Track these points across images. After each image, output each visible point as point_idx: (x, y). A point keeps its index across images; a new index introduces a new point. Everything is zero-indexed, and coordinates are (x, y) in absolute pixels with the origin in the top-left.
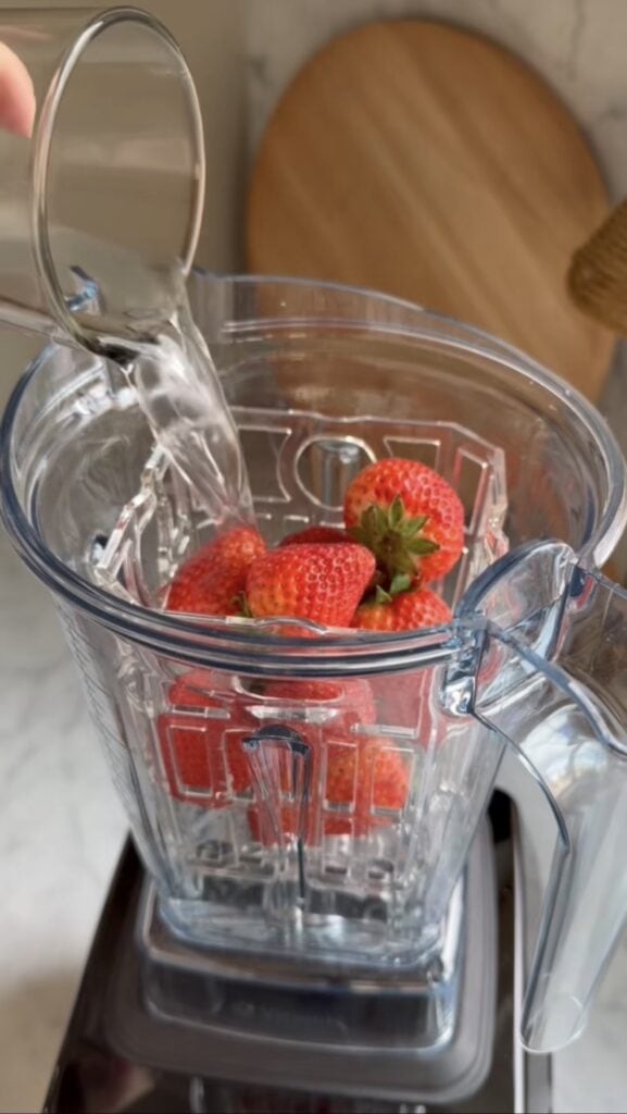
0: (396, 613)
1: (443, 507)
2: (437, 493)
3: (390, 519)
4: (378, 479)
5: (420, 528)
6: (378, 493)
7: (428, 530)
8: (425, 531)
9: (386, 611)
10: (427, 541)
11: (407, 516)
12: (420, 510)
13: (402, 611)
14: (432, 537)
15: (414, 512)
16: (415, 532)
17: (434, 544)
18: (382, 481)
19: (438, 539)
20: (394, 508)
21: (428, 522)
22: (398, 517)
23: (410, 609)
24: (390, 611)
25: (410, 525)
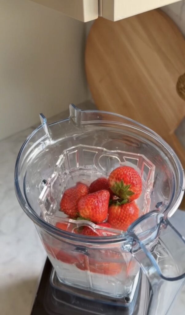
0: (122, 208)
1: (135, 181)
2: (133, 177)
3: (120, 186)
4: (116, 175)
5: (128, 188)
6: (116, 178)
7: (131, 188)
8: (130, 189)
9: (119, 207)
10: (130, 192)
11: (125, 185)
12: (128, 183)
13: (123, 207)
14: (132, 190)
15: (127, 184)
16: (127, 189)
17: (133, 192)
18: (117, 175)
19: (134, 191)
20: (121, 183)
21: (131, 186)
22: (122, 185)
23: (125, 208)
24: (120, 207)
25: (126, 187)
